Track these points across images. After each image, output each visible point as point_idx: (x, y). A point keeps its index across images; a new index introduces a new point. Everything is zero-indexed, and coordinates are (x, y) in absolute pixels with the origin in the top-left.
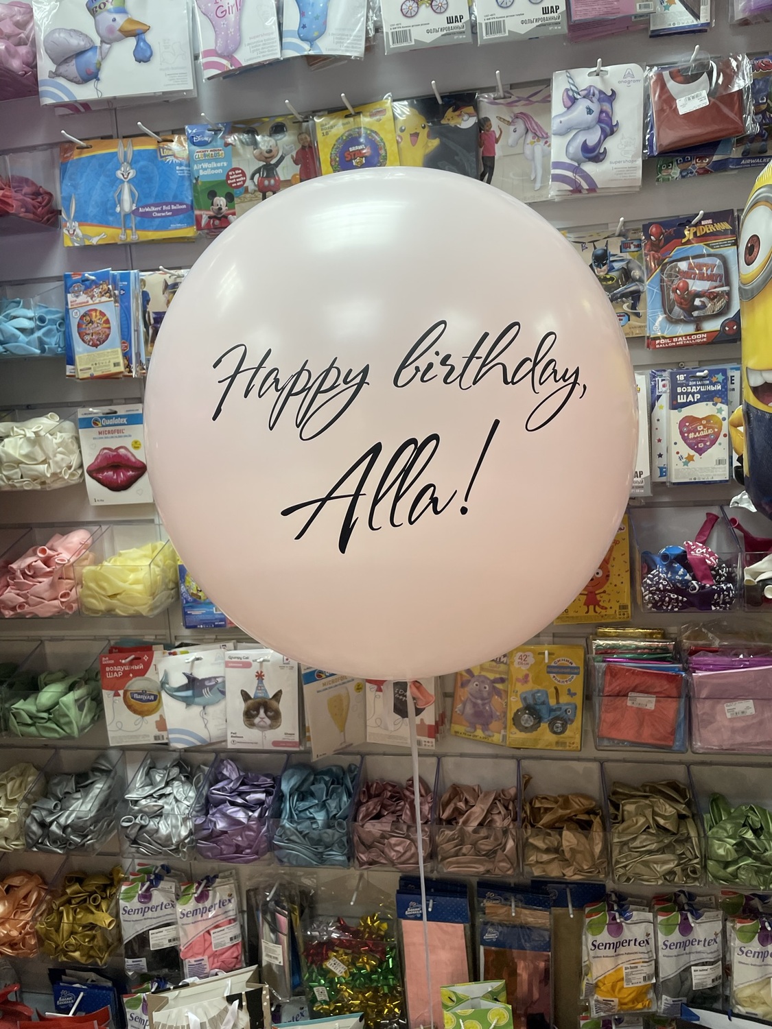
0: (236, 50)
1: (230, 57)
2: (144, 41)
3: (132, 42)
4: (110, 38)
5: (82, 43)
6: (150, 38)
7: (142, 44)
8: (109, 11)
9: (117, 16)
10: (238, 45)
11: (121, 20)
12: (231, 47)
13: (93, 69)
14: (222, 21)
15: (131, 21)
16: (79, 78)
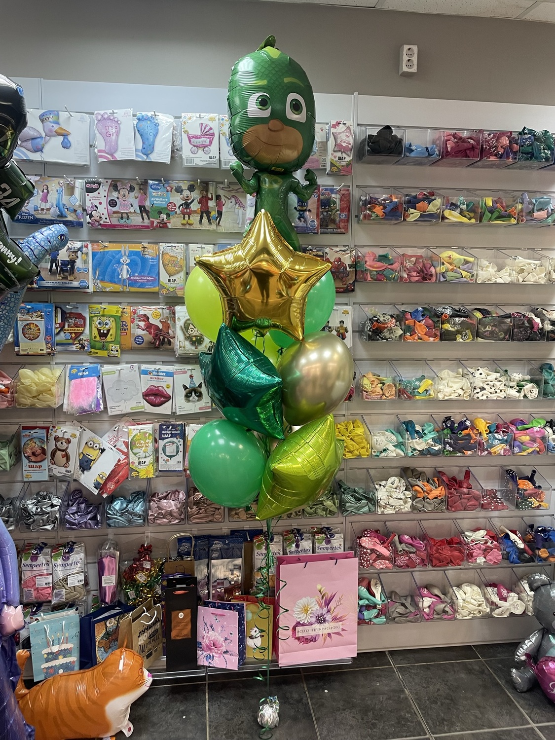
0: (115, 152)
1: (112, 155)
2: (67, 139)
3: (61, 138)
4: (50, 134)
5: (36, 134)
6: (70, 138)
7: (66, 140)
8: (50, 122)
9: (53, 125)
10: (116, 150)
11: (56, 127)
12: (113, 151)
13: (40, 147)
14: (109, 139)
15: (61, 128)
16: (32, 150)
